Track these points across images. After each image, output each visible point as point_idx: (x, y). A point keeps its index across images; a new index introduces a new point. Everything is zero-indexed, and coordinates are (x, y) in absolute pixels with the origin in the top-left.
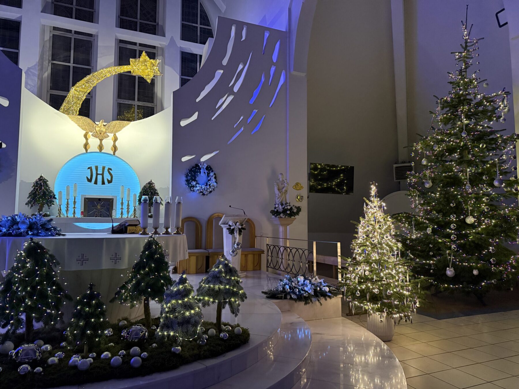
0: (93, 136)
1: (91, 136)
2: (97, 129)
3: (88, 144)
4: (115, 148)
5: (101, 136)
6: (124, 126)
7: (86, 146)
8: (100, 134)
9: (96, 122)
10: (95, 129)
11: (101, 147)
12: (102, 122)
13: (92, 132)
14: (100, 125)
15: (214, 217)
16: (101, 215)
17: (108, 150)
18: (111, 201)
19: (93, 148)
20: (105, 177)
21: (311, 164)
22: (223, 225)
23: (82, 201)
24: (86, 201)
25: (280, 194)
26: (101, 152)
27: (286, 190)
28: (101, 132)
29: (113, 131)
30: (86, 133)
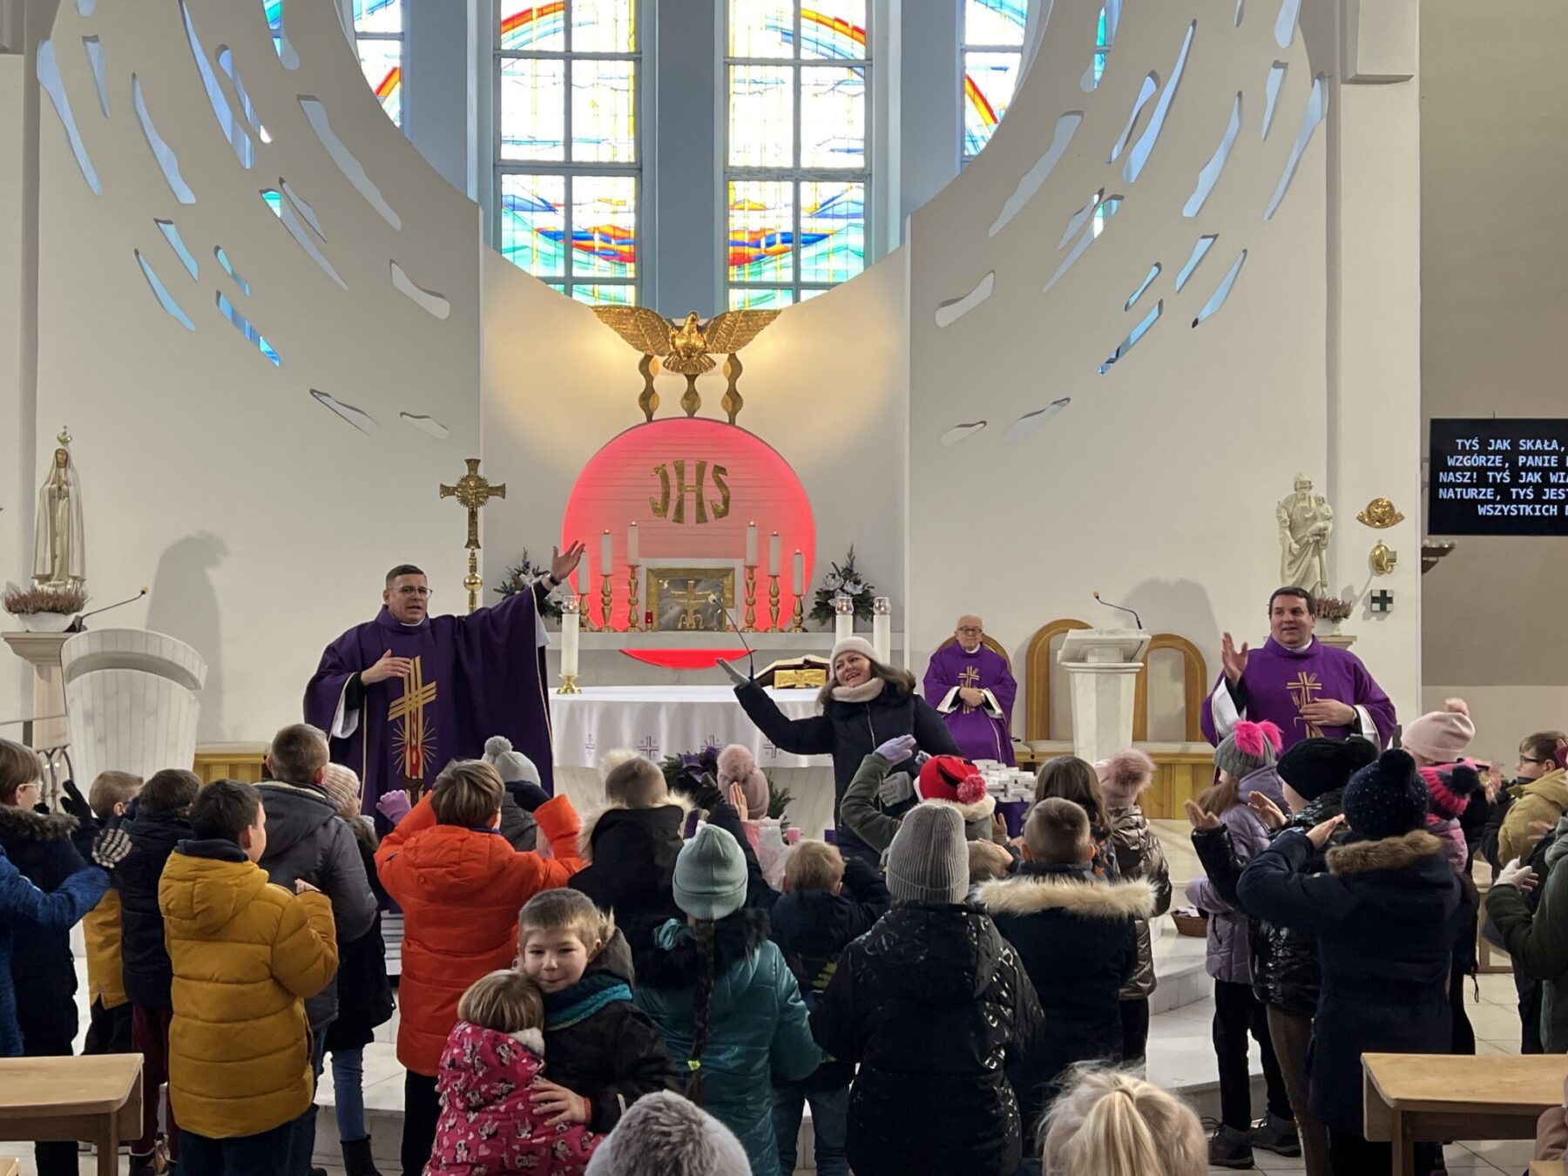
0: (667, 368)
2: (679, 342)
3: (653, 391)
4: (733, 399)
5: (690, 364)
6: (759, 328)
7: (647, 397)
8: (689, 357)
9: (674, 320)
10: (673, 344)
11: (691, 398)
12: (693, 320)
13: (662, 355)
14: (686, 329)
15: (1055, 634)
16: (697, 622)
17: (712, 407)
18: (726, 576)
19: (669, 406)
20: (704, 498)
21: (1435, 423)
22: (1069, 664)
23: (642, 578)
24: (653, 580)
25: (1295, 546)
26: (691, 416)
27: (1321, 534)
28: (690, 350)
29: (725, 345)
30: (648, 359)
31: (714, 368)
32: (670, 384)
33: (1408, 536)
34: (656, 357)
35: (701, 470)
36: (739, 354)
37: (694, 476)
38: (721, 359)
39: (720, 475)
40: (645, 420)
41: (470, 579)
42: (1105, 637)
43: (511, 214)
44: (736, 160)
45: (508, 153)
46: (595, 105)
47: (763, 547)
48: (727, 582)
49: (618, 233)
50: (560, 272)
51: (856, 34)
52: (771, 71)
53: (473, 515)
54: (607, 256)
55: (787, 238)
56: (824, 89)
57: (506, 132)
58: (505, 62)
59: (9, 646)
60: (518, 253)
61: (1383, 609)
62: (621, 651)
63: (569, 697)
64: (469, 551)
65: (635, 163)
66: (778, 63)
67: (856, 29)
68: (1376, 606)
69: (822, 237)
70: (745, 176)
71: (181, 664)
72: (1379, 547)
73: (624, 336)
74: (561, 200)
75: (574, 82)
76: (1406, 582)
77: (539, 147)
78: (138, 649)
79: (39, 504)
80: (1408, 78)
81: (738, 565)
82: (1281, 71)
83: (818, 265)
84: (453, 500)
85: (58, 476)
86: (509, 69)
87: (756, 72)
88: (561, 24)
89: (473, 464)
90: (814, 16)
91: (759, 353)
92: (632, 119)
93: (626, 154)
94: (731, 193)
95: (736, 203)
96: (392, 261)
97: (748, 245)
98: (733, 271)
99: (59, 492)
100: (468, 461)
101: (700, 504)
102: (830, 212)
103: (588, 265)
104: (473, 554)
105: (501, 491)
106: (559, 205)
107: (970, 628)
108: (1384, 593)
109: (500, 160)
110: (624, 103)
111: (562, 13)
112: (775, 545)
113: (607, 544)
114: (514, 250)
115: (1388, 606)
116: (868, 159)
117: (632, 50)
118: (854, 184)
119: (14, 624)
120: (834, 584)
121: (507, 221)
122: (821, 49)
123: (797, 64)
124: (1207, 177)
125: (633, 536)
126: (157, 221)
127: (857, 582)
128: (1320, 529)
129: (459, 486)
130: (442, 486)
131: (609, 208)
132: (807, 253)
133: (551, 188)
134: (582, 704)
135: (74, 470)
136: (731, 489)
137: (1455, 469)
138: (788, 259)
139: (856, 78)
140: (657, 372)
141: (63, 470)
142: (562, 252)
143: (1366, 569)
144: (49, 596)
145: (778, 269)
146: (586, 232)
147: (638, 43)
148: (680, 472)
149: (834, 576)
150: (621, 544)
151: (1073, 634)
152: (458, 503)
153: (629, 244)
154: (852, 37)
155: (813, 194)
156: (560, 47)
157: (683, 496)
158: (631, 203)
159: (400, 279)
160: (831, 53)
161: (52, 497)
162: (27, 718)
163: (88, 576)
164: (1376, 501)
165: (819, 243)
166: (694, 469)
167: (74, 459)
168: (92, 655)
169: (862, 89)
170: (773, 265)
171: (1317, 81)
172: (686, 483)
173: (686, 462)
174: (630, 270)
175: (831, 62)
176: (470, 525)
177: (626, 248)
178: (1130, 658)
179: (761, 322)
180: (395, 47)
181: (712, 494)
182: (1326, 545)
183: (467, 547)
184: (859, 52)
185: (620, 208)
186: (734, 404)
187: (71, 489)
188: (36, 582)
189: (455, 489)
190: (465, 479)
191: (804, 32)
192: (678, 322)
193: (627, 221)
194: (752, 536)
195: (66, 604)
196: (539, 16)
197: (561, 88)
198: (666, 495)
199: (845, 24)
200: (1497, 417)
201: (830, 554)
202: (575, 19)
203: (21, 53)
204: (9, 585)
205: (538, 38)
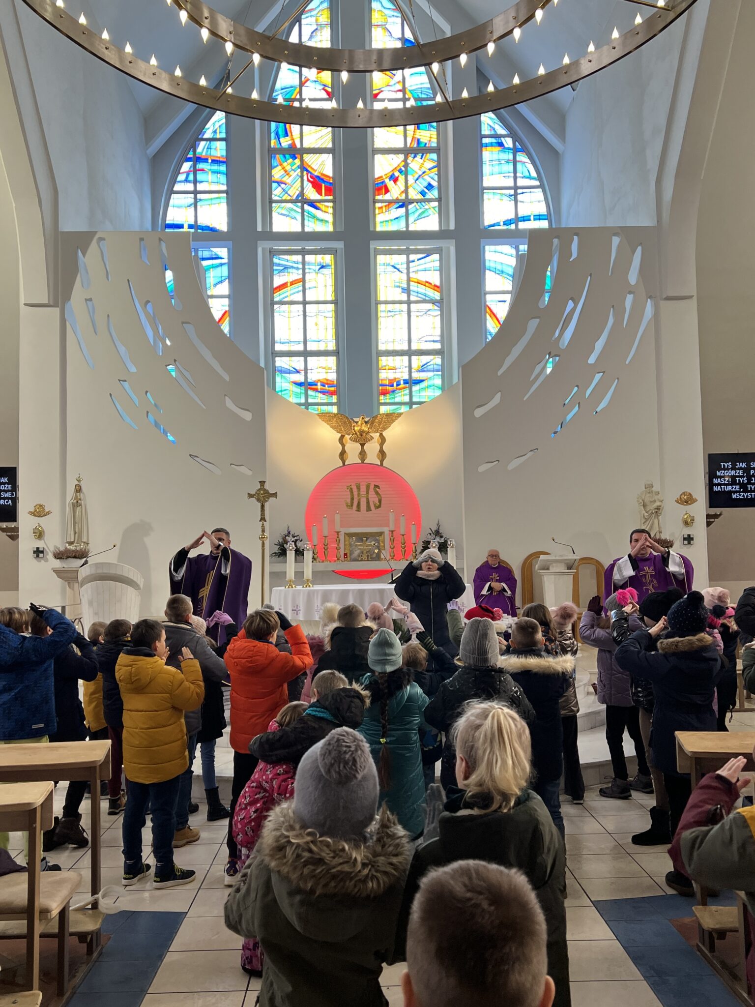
0: (352, 440)
1: (349, 441)
2: (356, 429)
3: (345, 452)
4: (382, 454)
5: (362, 439)
6: (393, 421)
7: (343, 454)
8: (361, 435)
9: (354, 419)
10: (354, 429)
11: (363, 454)
12: (363, 418)
13: (349, 435)
14: (360, 422)
15: (534, 559)
16: (368, 556)
18: (381, 535)
19: (353, 458)
20: (370, 500)
21: (710, 455)
22: (541, 571)
23: (342, 537)
24: (347, 538)
25: (647, 514)
26: (363, 462)
27: (658, 508)
28: (362, 432)
29: (378, 429)
30: (342, 437)
31: (373, 440)
32: (353, 449)
33: (700, 508)
34: (346, 436)
35: (368, 487)
36: (384, 434)
37: (365, 490)
38: (376, 436)
39: (377, 489)
40: (342, 465)
41: (262, 536)
42: (557, 558)
43: (280, 375)
44: (382, 347)
45: (278, 347)
46: (316, 324)
47: (397, 521)
48: (381, 538)
49: (329, 382)
50: (303, 401)
51: (436, 288)
52: (397, 306)
53: (263, 506)
54: (323, 393)
55: (406, 382)
56: (422, 314)
57: (277, 338)
58: (276, 306)
59: (55, 574)
60: (283, 393)
61: (689, 543)
62: (333, 571)
63: (308, 588)
64: (261, 523)
65: (336, 350)
66: (400, 302)
67: (435, 286)
68: (686, 542)
69: (422, 381)
70: (386, 354)
71: (132, 578)
72: (686, 514)
73: (331, 427)
74: (302, 368)
75: (307, 314)
76: (700, 531)
77: (292, 344)
78: (113, 571)
79: (68, 509)
80: (691, 297)
81: (386, 530)
82: (632, 295)
83: (422, 394)
84: (253, 499)
85: (76, 497)
86: (278, 309)
87: (390, 307)
88: (301, 288)
89: (262, 483)
90: (416, 281)
91: (394, 432)
92: (334, 330)
93: (332, 346)
94: (380, 362)
95: (382, 367)
96: (225, 395)
97: (388, 386)
98: (382, 397)
99: (77, 504)
100: (260, 482)
101: (368, 503)
102: (426, 369)
103: (316, 397)
104: (263, 525)
105: (275, 495)
106: (302, 370)
107: (494, 555)
108: (689, 535)
109: (275, 350)
110: (330, 323)
111: (301, 283)
112: (403, 521)
113: (325, 522)
114: (282, 391)
115: (692, 542)
116: (442, 345)
117: (334, 299)
118: (436, 356)
119: (58, 564)
120: (429, 538)
121: (278, 379)
122: (420, 295)
123: (409, 303)
124: (599, 345)
125: (337, 518)
126: (119, 380)
127: (441, 537)
128: (658, 506)
129: (256, 493)
130: (248, 494)
131: (324, 371)
132: (415, 388)
133: (298, 362)
134: (314, 591)
135: (83, 493)
136: (382, 496)
137: (720, 477)
138: (407, 391)
139: (436, 308)
140: (346, 443)
141: (78, 494)
142: (303, 392)
143: (681, 525)
144: (73, 551)
145: (402, 396)
146: (314, 381)
147: (336, 296)
148: (359, 488)
149: (431, 534)
150: (332, 522)
151: (542, 557)
152: (256, 501)
153: (334, 387)
154: (434, 290)
155: (417, 361)
156: (301, 299)
157: (360, 499)
158: (334, 368)
159: (229, 404)
160: (424, 297)
161: (74, 506)
162: (63, 605)
163: (90, 542)
164: (684, 493)
165: (421, 384)
166: (365, 487)
167: (84, 489)
168: (92, 575)
169: (439, 313)
170: (400, 394)
171: (649, 300)
172: (362, 493)
173: (361, 484)
174: (334, 399)
175: (424, 301)
176: (261, 511)
177: (332, 389)
178: (570, 568)
179: (394, 418)
180: (226, 301)
181: (373, 498)
182: (660, 513)
183: (260, 521)
184: (437, 296)
185: (329, 371)
186: (382, 457)
187: (82, 502)
188: (67, 545)
189: (254, 495)
190: (259, 490)
191: (412, 288)
192: (356, 420)
193: (333, 376)
194: (392, 517)
195: (81, 555)
196: (291, 285)
197: (301, 317)
198: (352, 499)
199: (430, 284)
200: (739, 452)
201: (428, 524)
202: (307, 286)
203: (58, 307)
204: (55, 547)
205: (291, 295)
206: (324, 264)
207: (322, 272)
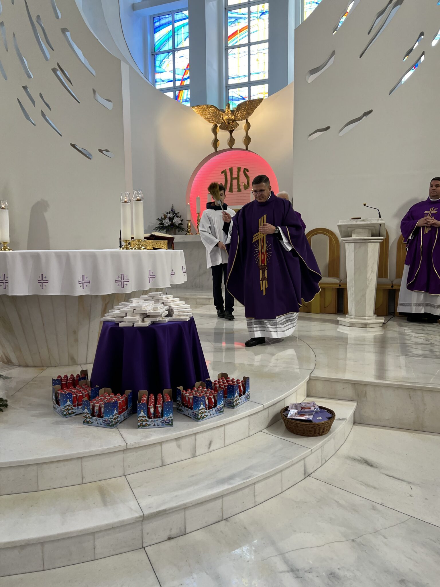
0: (222, 129)
1: (219, 129)
2: (225, 118)
3: (217, 139)
4: (247, 140)
5: (230, 127)
6: (256, 107)
7: (215, 142)
8: (229, 123)
10: (223, 118)
11: (232, 141)
13: (219, 124)
14: (226, 112)
17: (239, 144)
20: (240, 182)
22: (343, 239)
26: (231, 148)
28: (229, 121)
29: (243, 116)
30: (216, 126)
32: (224, 137)
35: (239, 170)
36: (249, 120)
37: (237, 173)
38: (242, 123)
39: (247, 172)
42: (358, 223)
43: (231, 103)
45: (231, 82)
46: (258, 60)
57: (230, 74)
65: (269, 79)
73: (205, 118)
74: (247, 95)
75: (251, 53)
77: (240, 78)
86: (231, 53)
88: (247, 34)
93: (267, 77)
101: (239, 185)
106: (246, 97)
109: (228, 85)
110: (266, 58)
111: (247, 29)
113: (198, 201)
117: (268, 38)
126: (23, 87)
133: (244, 92)
136: (250, 178)
140: (218, 132)
147: (270, 35)
148: (231, 171)
156: (247, 42)
157: (232, 182)
166: (236, 170)
172: (234, 176)
173: (234, 168)
179: (256, 104)
181: (243, 180)
186: (248, 142)
196: (240, 32)
197: (247, 56)
198: (226, 182)
202: (251, 31)
205: (240, 40)
206: (264, 11)
207: (263, 18)
